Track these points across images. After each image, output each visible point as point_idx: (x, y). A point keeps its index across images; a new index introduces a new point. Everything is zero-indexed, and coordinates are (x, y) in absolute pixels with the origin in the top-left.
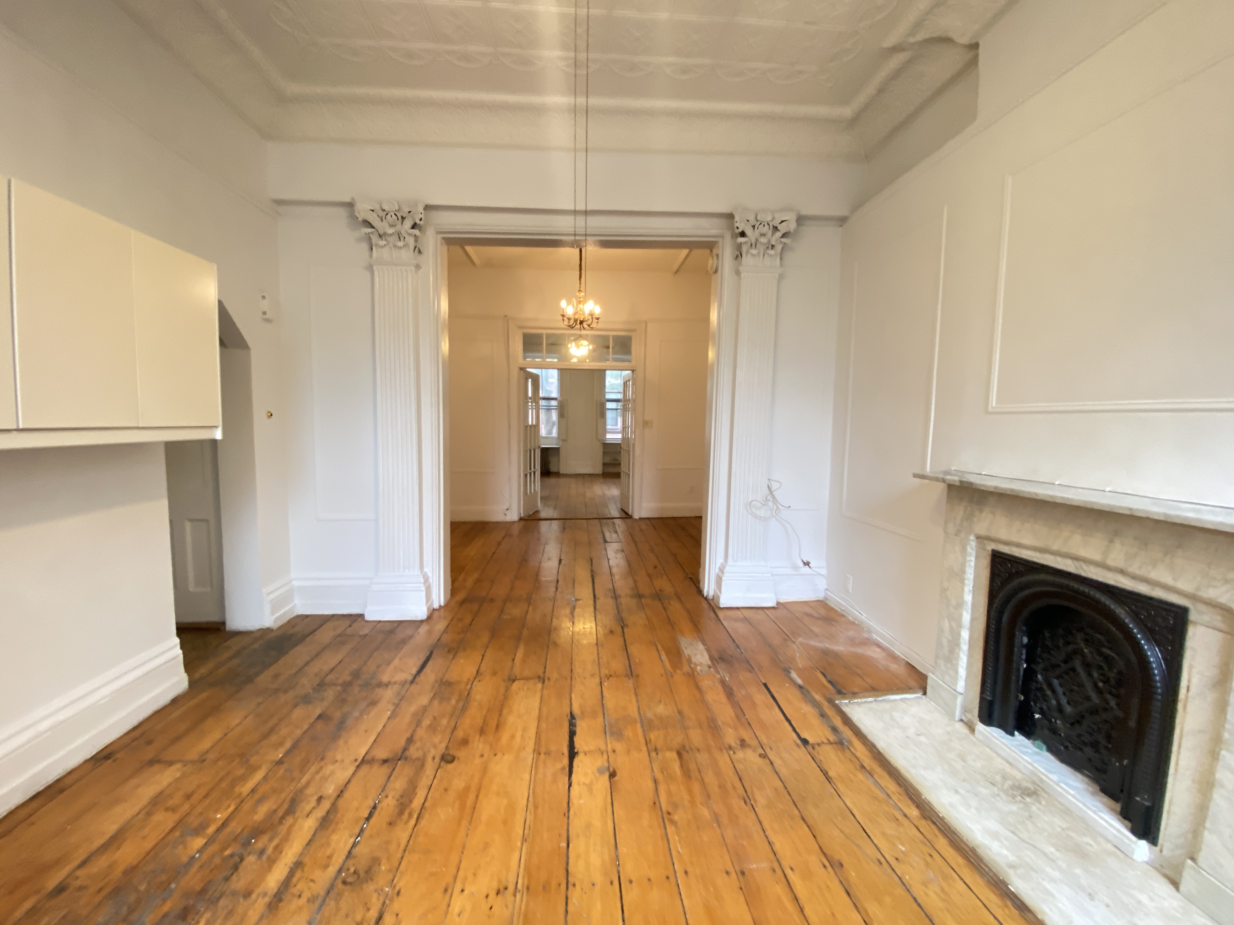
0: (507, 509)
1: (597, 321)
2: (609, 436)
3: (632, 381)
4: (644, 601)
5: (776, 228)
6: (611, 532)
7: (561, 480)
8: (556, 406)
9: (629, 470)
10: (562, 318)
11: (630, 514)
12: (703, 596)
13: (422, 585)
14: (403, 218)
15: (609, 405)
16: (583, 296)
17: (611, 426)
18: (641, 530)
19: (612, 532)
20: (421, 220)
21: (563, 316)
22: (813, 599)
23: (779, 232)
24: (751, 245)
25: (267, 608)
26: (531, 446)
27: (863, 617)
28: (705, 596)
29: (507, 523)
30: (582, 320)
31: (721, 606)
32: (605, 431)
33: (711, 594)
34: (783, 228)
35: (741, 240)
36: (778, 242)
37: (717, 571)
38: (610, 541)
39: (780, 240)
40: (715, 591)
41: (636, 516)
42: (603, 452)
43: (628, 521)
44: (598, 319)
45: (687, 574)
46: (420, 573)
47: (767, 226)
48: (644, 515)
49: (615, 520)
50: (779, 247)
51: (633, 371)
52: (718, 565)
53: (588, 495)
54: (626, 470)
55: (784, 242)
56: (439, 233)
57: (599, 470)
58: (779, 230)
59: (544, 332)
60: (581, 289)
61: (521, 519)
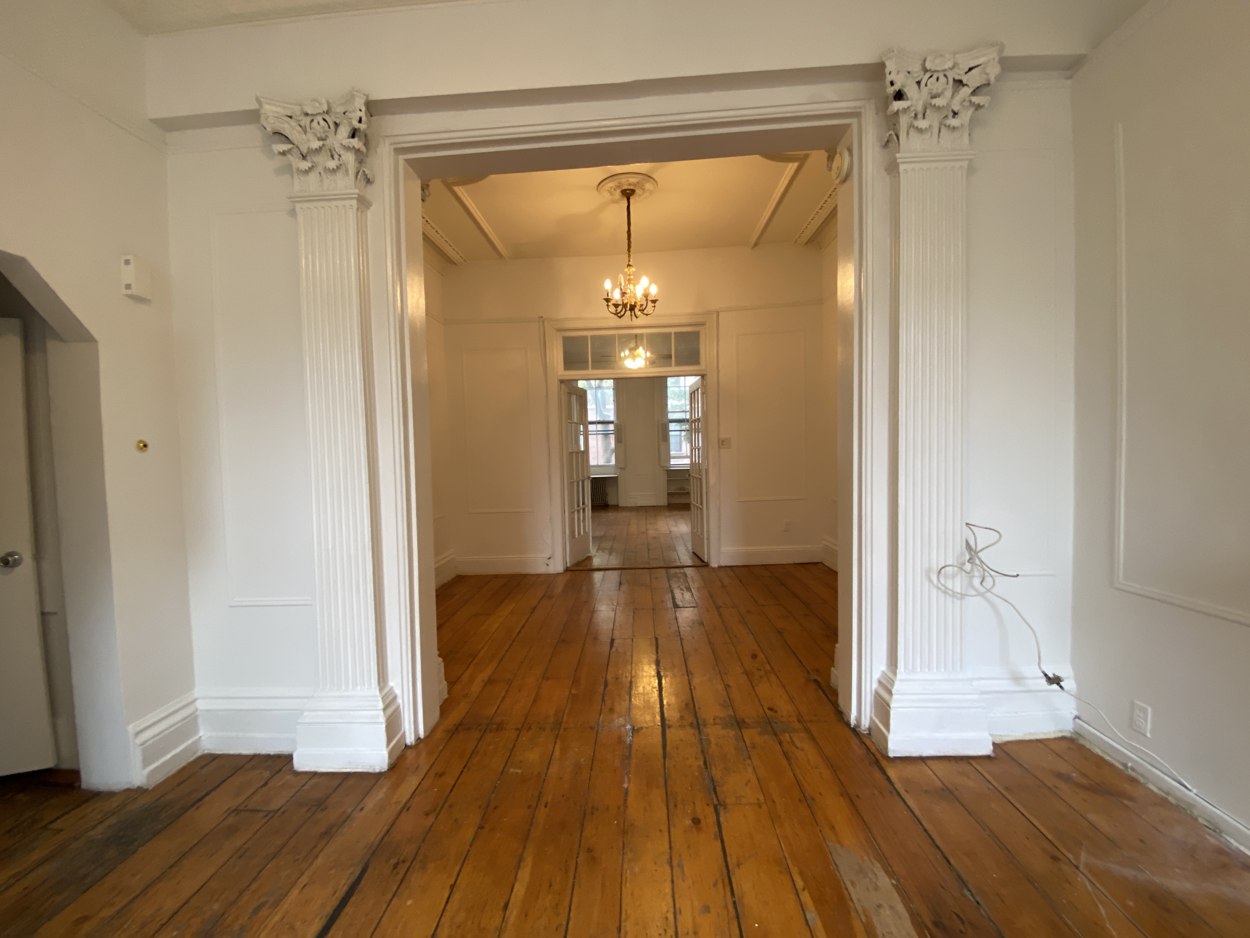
0: (549, 558)
1: (653, 305)
2: (673, 462)
3: (702, 390)
4: (748, 734)
5: (959, 83)
6: (682, 589)
7: (621, 515)
8: (613, 431)
9: (701, 504)
10: (607, 303)
11: (706, 560)
12: (848, 724)
13: (382, 713)
14: (336, 125)
15: (672, 426)
16: (634, 272)
17: (676, 451)
18: (723, 586)
19: (684, 589)
20: (360, 121)
21: (608, 300)
22: (1052, 736)
23: (966, 88)
24: (916, 115)
25: (137, 757)
26: (578, 476)
27: (1192, 794)
28: (852, 726)
29: (549, 575)
30: (633, 304)
31: (891, 755)
32: (669, 457)
33: (865, 723)
34: (974, 80)
35: (897, 105)
36: (967, 104)
37: (875, 685)
38: (682, 606)
39: (970, 101)
40: (871, 719)
41: (714, 564)
42: (668, 480)
43: (703, 570)
44: (654, 301)
45: (808, 672)
46: (378, 693)
47: (942, 79)
48: (725, 561)
49: (686, 570)
50: (966, 116)
51: (703, 376)
52: (877, 675)
53: (651, 532)
54: (697, 503)
55: (976, 103)
56: (399, 151)
57: (663, 501)
58: (964, 85)
59: (589, 334)
60: (631, 263)
61: (567, 570)
